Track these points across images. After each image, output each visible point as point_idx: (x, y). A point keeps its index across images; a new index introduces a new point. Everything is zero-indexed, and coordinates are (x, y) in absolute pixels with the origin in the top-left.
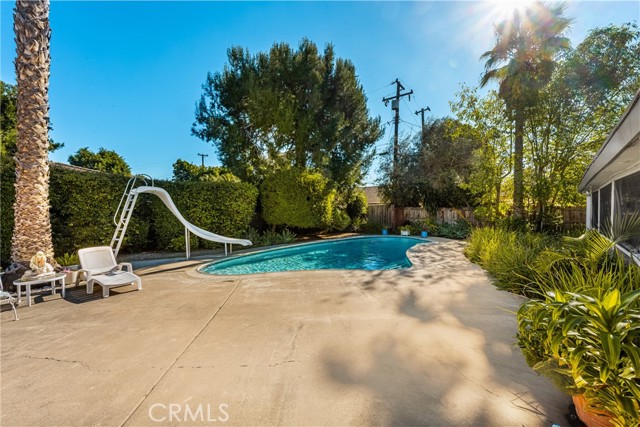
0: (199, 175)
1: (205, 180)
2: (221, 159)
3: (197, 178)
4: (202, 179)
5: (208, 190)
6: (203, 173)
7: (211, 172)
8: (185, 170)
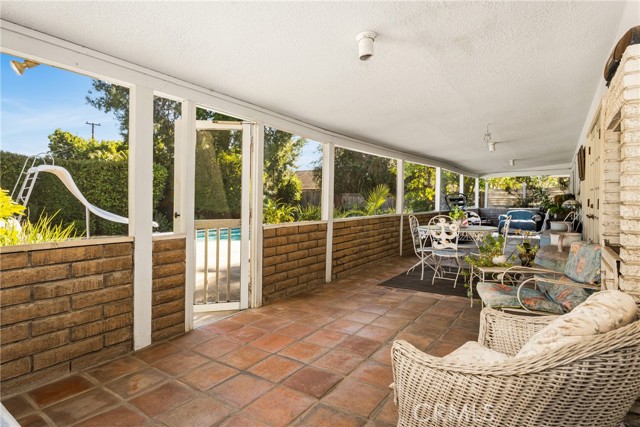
0: (87, 151)
1: (96, 158)
2: (122, 134)
3: (85, 155)
4: (92, 156)
5: (109, 171)
6: (93, 149)
7: (104, 148)
8: (66, 144)
